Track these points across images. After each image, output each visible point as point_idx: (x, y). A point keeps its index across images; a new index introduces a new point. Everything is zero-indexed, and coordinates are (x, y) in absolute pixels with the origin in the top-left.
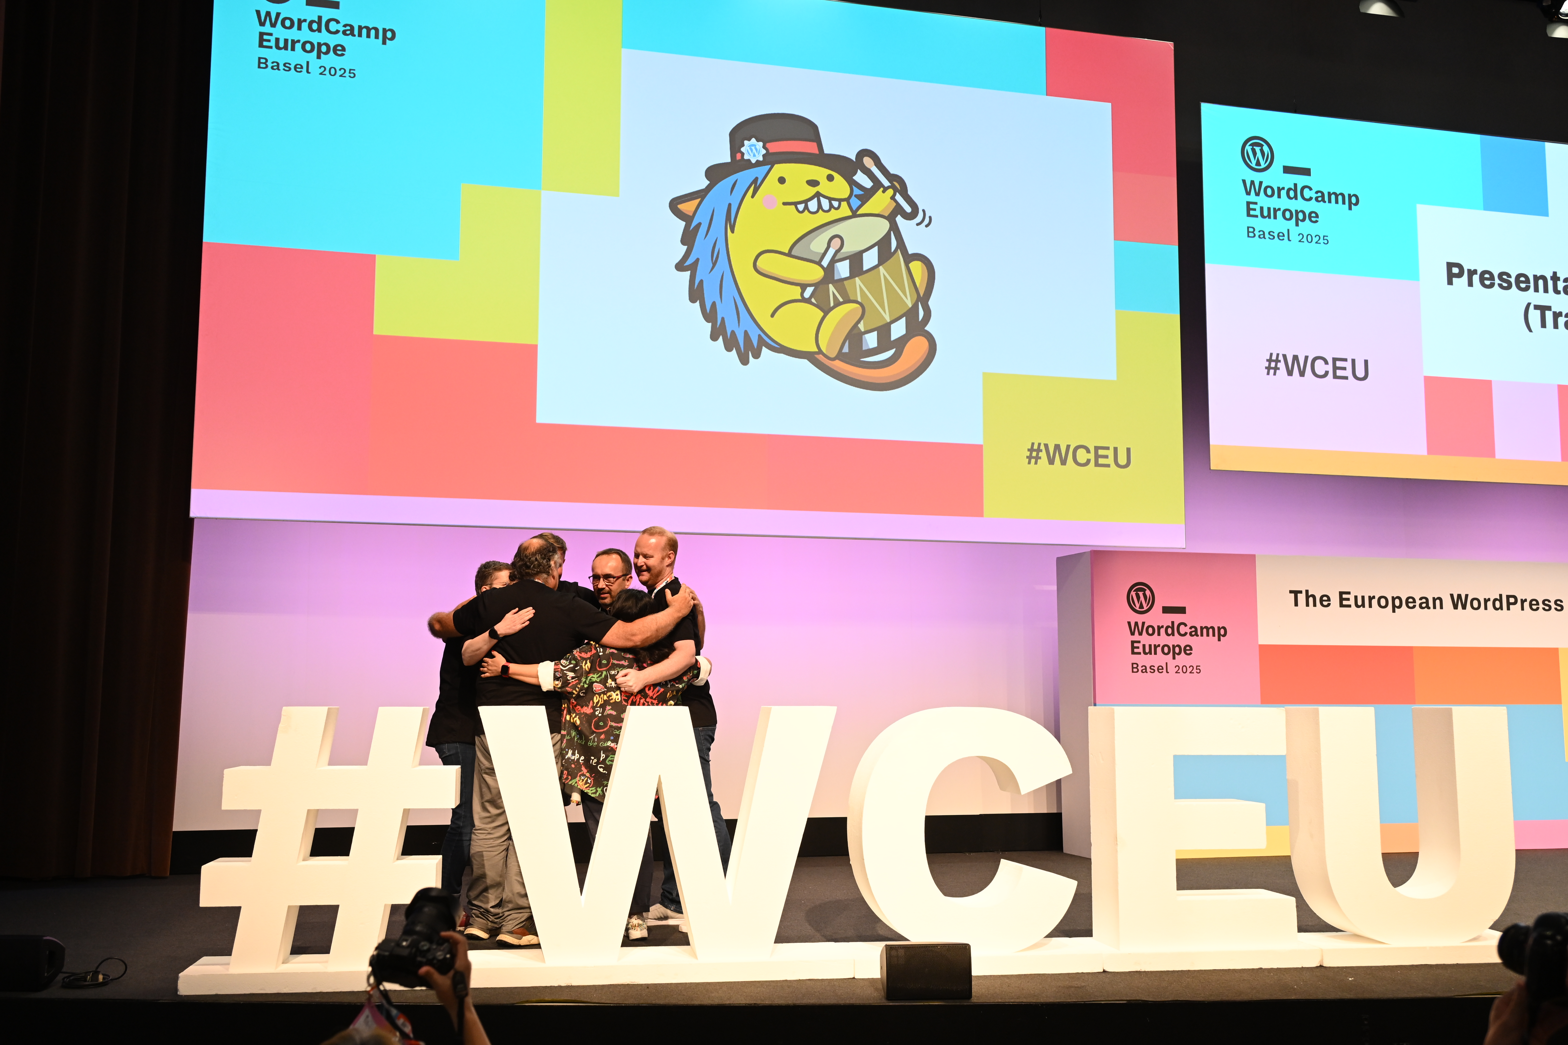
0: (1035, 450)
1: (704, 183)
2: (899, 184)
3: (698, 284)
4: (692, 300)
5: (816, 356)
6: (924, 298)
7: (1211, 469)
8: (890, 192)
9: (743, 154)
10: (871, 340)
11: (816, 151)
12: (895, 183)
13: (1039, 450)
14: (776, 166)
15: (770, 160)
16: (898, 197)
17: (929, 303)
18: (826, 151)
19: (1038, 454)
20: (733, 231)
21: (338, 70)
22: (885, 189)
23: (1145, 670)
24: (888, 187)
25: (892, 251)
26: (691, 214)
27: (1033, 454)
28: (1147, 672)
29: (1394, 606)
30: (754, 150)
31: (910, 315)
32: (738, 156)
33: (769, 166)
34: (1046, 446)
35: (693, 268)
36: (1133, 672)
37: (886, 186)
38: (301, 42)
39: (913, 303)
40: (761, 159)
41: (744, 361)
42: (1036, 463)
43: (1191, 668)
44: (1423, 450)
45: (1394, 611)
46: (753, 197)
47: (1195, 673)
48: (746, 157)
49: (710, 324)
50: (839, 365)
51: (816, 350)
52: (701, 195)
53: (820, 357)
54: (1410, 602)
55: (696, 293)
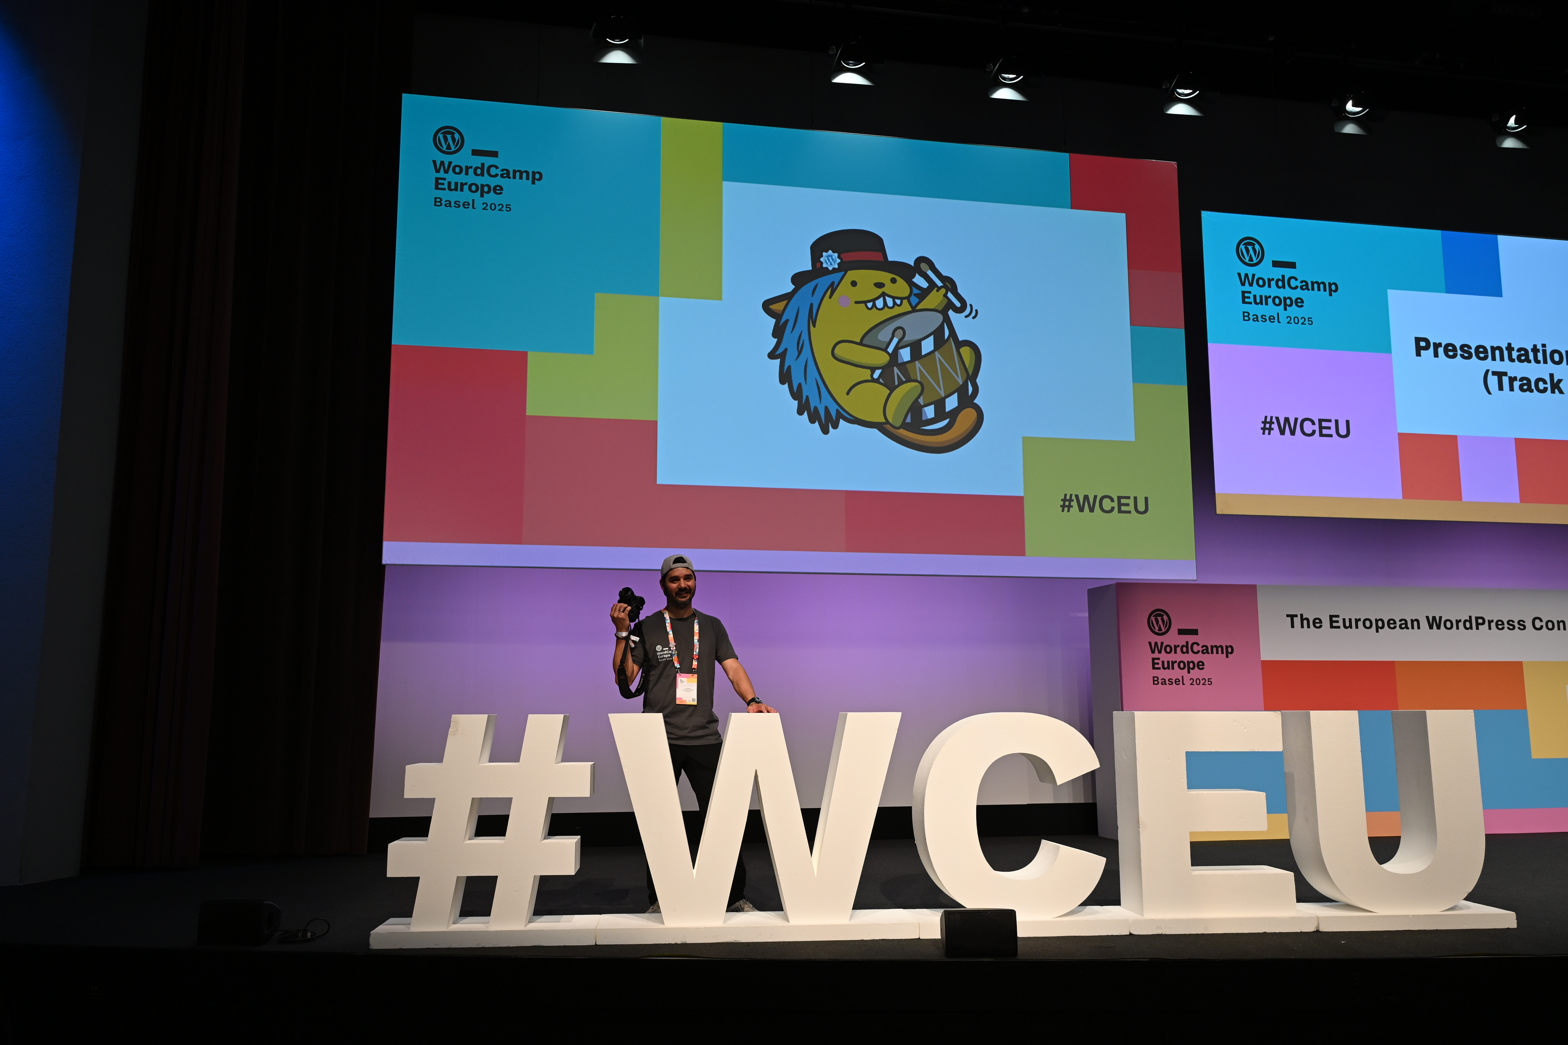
0: (1067, 500)
1: (790, 287)
2: (950, 284)
3: (787, 369)
4: (782, 382)
5: (884, 426)
6: (972, 376)
7: (1217, 513)
8: (943, 291)
9: (822, 263)
10: (929, 412)
11: (882, 260)
12: (947, 283)
13: (1071, 500)
14: (849, 272)
15: (844, 267)
16: (950, 295)
17: (977, 381)
18: (890, 259)
19: (1070, 503)
20: (814, 326)
21: (497, 205)
22: (939, 289)
23: (1164, 683)
24: (941, 287)
25: (946, 338)
26: (780, 313)
27: (1066, 503)
28: (1166, 684)
29: (1377, 628)
30: (831, 260)
31: (961, 391)
32: (818, 265)
33: (843, 272)
34: (1077, 496)
35: (782, 357)
36: (1154, 684)
37: (939, 286)
38: (468, 184)
39: (963, 381)
40: (836, 266)
41: (825, 431)
42: (1068, 511)
43: (1204, 680)
44: (1400, 496)
45: (1377, 631)
46: (830, 297)
47: (1207, 685)
48: (824, 265)
49: (797, 402)
50: (903, 433)
51: (884, 421)
52: (788, 297)
53: (888, 427)
54: (1391, 624)
55: (785, 377)
